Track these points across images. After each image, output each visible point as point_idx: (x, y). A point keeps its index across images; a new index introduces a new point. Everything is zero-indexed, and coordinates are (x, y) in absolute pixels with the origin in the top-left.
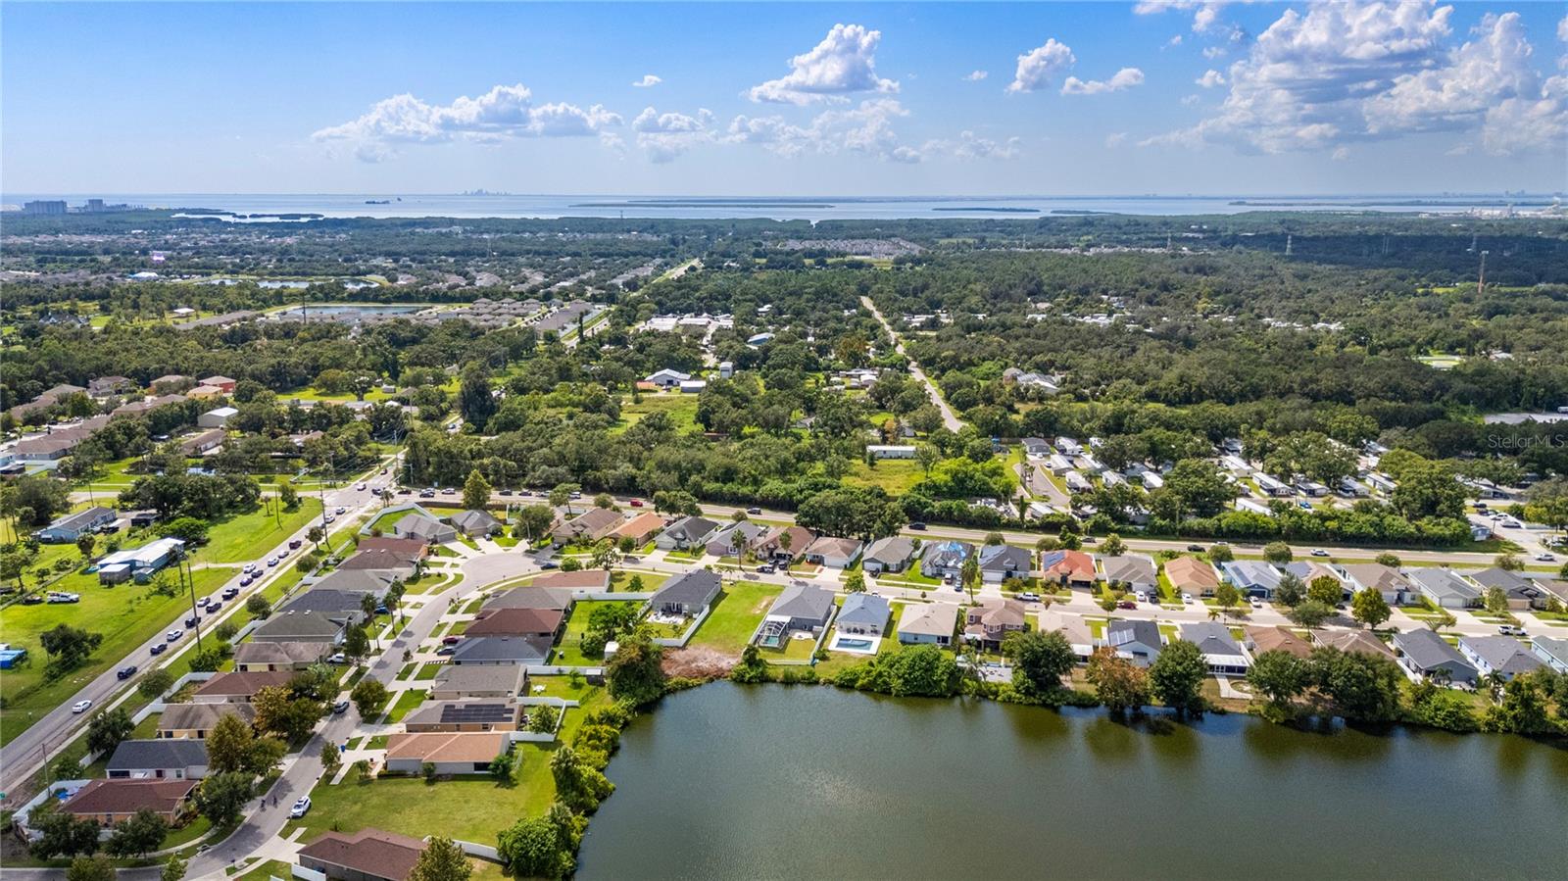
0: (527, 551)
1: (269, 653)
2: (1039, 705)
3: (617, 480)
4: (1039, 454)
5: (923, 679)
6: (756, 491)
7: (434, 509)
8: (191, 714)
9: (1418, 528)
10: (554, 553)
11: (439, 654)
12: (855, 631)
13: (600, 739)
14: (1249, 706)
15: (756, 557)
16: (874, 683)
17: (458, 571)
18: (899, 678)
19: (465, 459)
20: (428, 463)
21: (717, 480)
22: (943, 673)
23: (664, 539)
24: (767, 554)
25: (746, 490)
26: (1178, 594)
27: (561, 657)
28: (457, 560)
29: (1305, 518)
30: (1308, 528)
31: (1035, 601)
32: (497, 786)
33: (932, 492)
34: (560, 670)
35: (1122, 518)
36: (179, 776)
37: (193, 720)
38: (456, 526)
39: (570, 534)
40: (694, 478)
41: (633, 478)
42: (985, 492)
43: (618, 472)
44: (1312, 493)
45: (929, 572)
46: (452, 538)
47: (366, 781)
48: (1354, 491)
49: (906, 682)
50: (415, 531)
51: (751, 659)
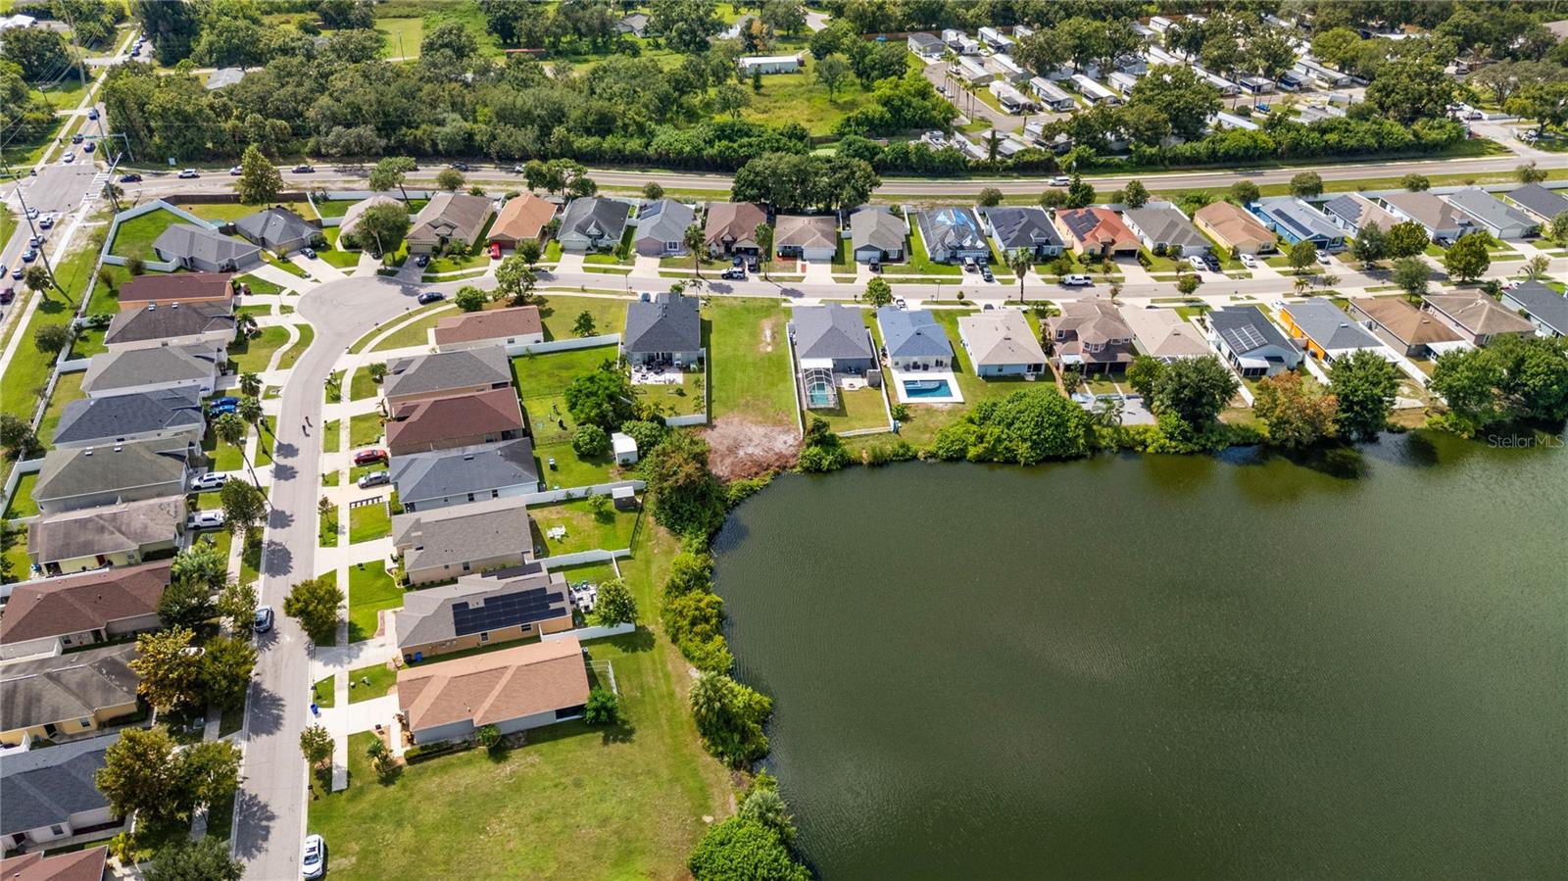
0: (380, 272)
1: (89, 536)
2: (1200, 452)
3: (451, 141)
4: (936, 55)
5: (1055, 437)
6: (648, 145)
7: (196, 207)
8: (20, 699)
9: (1416, 134)
10: (421, 272)
11: (363, 487)
12: (916, 366)
13: (707, 620)
14: (1427, 419)
15: (709, 255)
16: (992, 451)
17: (296, 318)
18: (1024, 440)
19: (208, 119)
20: (151, 131)
21: (588, 132)
22: (1076, 427)
23: (571, 237)
24: (722, 250)
25: (634, 144)
26: (1235, 256)
27: (553, 468)
28: (285, 299)
29: (1303, 132)
30: (1308, 144)
31: (1086, 285)
32: (606, 741)
33: (866, 129)
34: (568, 495)
35: (1103, 149)
36: (58, 831)
37: (28, 709)
38: (250, 238)
39: (436, 241)
40: (558, 131)
41: (470, 136)
42: (925, 124)
43: (447, 129)
44: (1258, 90)
45: (940, 257)
46: (256, 261)
47: (390, 774)
48: (1299, 84)
49: (1035, 445)
50: (195, 255)
51: (821, 437)
